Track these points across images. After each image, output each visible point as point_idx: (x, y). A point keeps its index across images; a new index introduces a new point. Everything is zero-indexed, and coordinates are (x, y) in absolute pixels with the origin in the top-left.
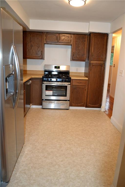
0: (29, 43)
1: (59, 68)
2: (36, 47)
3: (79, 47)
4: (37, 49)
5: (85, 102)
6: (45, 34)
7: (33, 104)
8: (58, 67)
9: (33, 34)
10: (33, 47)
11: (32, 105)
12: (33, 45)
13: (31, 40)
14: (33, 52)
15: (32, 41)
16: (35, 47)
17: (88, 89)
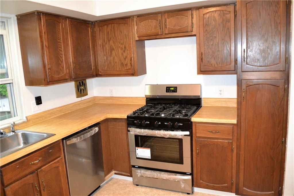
0: (106, 43)
1: (176, 92)
2: (120, 50)
3: (215, 37)
4: (122, 54)
5: (234, 180)
6: (135, 19)
7: (116, 172)
8: (173, 89)
9: (113, 25)
10: (113, 52)
11: (115, 174)
12: (114, 47)
13: (110, 36)
14: (116, 62)
15: (111, 38)
16: (118, 51)
17: (238, 147)
